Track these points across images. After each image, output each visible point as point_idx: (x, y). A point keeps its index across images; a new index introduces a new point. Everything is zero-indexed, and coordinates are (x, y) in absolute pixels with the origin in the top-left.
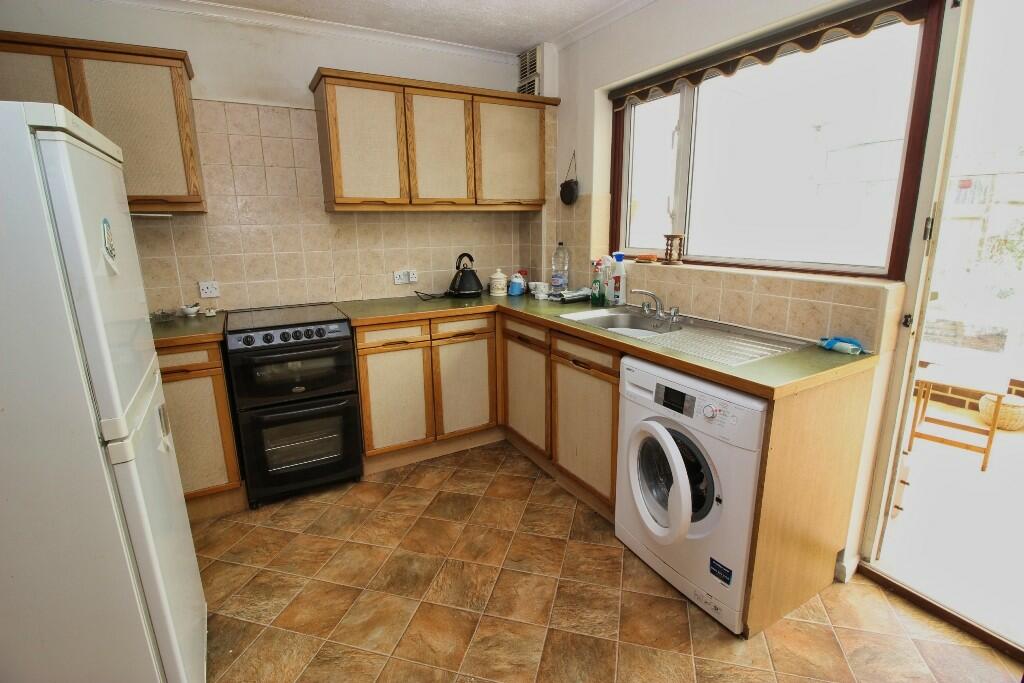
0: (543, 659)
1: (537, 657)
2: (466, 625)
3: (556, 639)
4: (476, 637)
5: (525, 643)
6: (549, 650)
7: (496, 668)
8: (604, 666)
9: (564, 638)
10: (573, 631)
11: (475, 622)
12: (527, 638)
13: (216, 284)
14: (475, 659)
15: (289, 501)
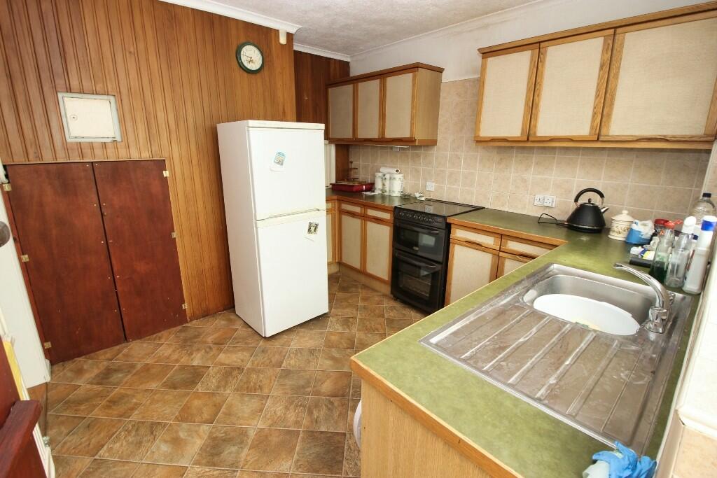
0: (322, 432)
1: (323, 429)
2: (341, 392)
3: (338, 438)
4: (332, 399)
5: (332, 422)
6: (328, 435)
7: (314, 412)
8: (321, 467)
9: (339, 442)
10: (346, 447)
11: (343, 396)
12: (336, 423)
13: (434, 184)
14: (319, 401)
15: (407, 306)
